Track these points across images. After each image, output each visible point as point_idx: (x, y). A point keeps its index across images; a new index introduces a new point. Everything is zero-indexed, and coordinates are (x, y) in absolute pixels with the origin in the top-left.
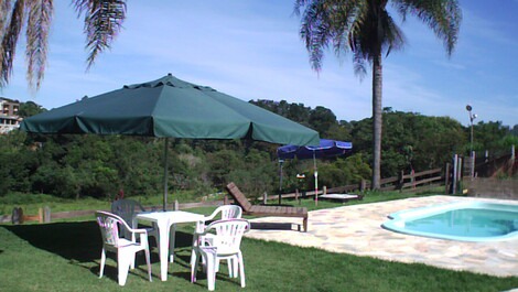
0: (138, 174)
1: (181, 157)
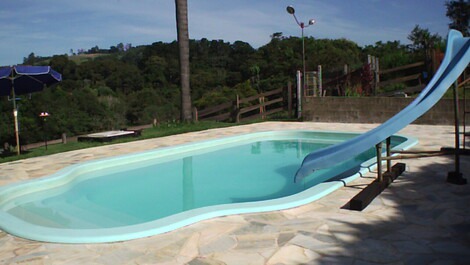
0: (56, 121)
1: (100, 99)
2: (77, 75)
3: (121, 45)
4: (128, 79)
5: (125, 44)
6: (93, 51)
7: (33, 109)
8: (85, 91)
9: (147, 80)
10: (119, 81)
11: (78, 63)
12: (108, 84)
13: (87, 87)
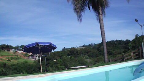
1: (85, 60)
2: (78, 53)
3: (92, 44)
4: (94, 54)
5: (93, 44)
6: (83, 46)
7: (64, 64)
8: (81, 58)
9: (100, 54)
10: (91, 55)
11: (79, 50)
12: (88, 56)
13: (82, 57)
